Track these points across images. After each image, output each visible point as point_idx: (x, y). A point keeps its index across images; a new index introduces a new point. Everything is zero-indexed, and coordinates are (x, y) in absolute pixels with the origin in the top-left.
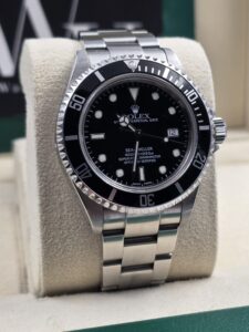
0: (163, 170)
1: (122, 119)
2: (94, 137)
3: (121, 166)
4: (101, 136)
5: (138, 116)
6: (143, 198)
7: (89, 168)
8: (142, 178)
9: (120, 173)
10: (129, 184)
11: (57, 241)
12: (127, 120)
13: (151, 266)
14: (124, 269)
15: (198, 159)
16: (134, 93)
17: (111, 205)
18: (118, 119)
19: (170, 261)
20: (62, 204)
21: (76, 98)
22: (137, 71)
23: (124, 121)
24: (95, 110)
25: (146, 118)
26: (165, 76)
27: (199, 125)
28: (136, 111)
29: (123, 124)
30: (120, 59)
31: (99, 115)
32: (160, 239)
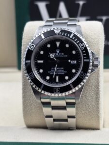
0: (67, 78)
1: (51, 55)
2: (39, 62)
3: (49, 75)
4: (42, 62)
5: (59, 54)
6: (55, 89)
7: (34, 75)
8: (57, 81)
9: (48, 78)
10: (51, 83)
12: (53, 56)
13: (66, 120)
14: (55, 120)
15: (82, 74)
16: (58, 44)
17: (41, 91)
18: (49, 55)
19: (75, 119)
21: (32, 45)
22: (59, 34)
23: (52, 56)
24: (41, 51)
25: (62, 55)
26: (71, 37)
27: (84, 59)
28: (58, 52)
29: (52, 57)
30: (52, 29)
31: (42, 52)
32: (67, 109)
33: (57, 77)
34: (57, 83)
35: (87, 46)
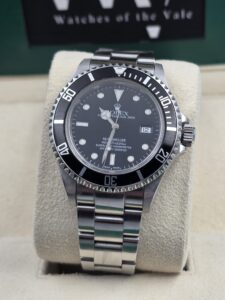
1: (104, 113)
2: (79, 124)
3: (97, 150)
4: (86, 125)
6: (107, 178)
7: (68, 147)
8: (112, 162)
9: (94, 156)
10: (100, 166)
11: (46, 208)
12: (108, 115)
15: (161, 154)
17: (80, 180)
18: (101, 113)
20: (55, 177)
21: (69, 92)
22: (122, 75)
23: (106, 115)
24: (84, 103)
25: (125, 115)
26: (145, 82)
27: (166, 125)
28: (117, 109)
29: (104, 118)
30: (110, 65)
31: (86, 107)
33: (113, 157)
34: (112, 166)
35: (174, 102)
